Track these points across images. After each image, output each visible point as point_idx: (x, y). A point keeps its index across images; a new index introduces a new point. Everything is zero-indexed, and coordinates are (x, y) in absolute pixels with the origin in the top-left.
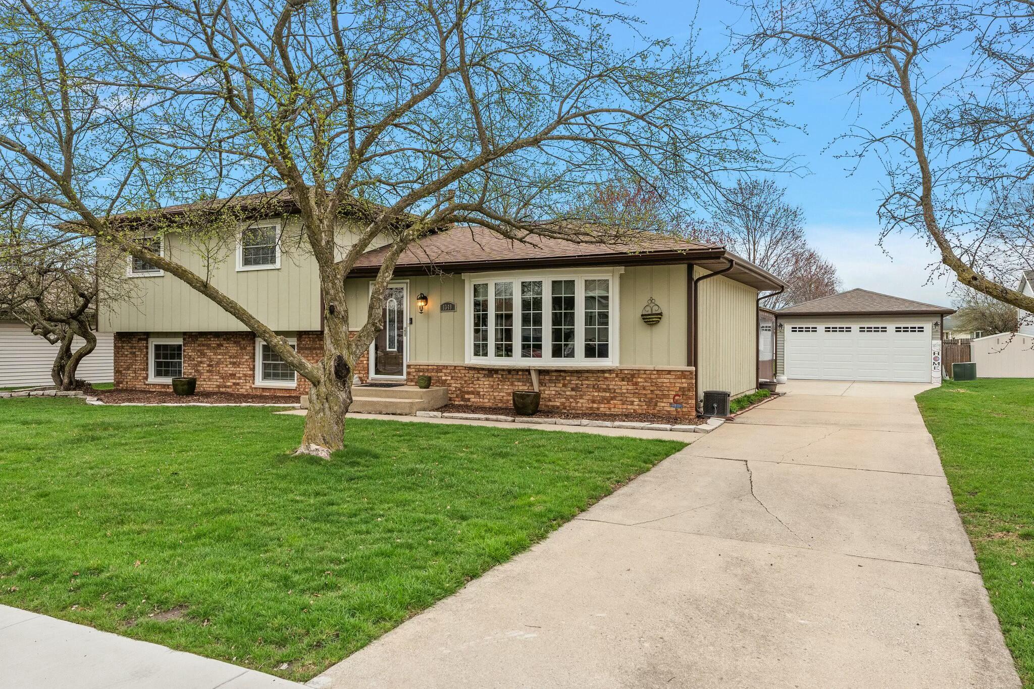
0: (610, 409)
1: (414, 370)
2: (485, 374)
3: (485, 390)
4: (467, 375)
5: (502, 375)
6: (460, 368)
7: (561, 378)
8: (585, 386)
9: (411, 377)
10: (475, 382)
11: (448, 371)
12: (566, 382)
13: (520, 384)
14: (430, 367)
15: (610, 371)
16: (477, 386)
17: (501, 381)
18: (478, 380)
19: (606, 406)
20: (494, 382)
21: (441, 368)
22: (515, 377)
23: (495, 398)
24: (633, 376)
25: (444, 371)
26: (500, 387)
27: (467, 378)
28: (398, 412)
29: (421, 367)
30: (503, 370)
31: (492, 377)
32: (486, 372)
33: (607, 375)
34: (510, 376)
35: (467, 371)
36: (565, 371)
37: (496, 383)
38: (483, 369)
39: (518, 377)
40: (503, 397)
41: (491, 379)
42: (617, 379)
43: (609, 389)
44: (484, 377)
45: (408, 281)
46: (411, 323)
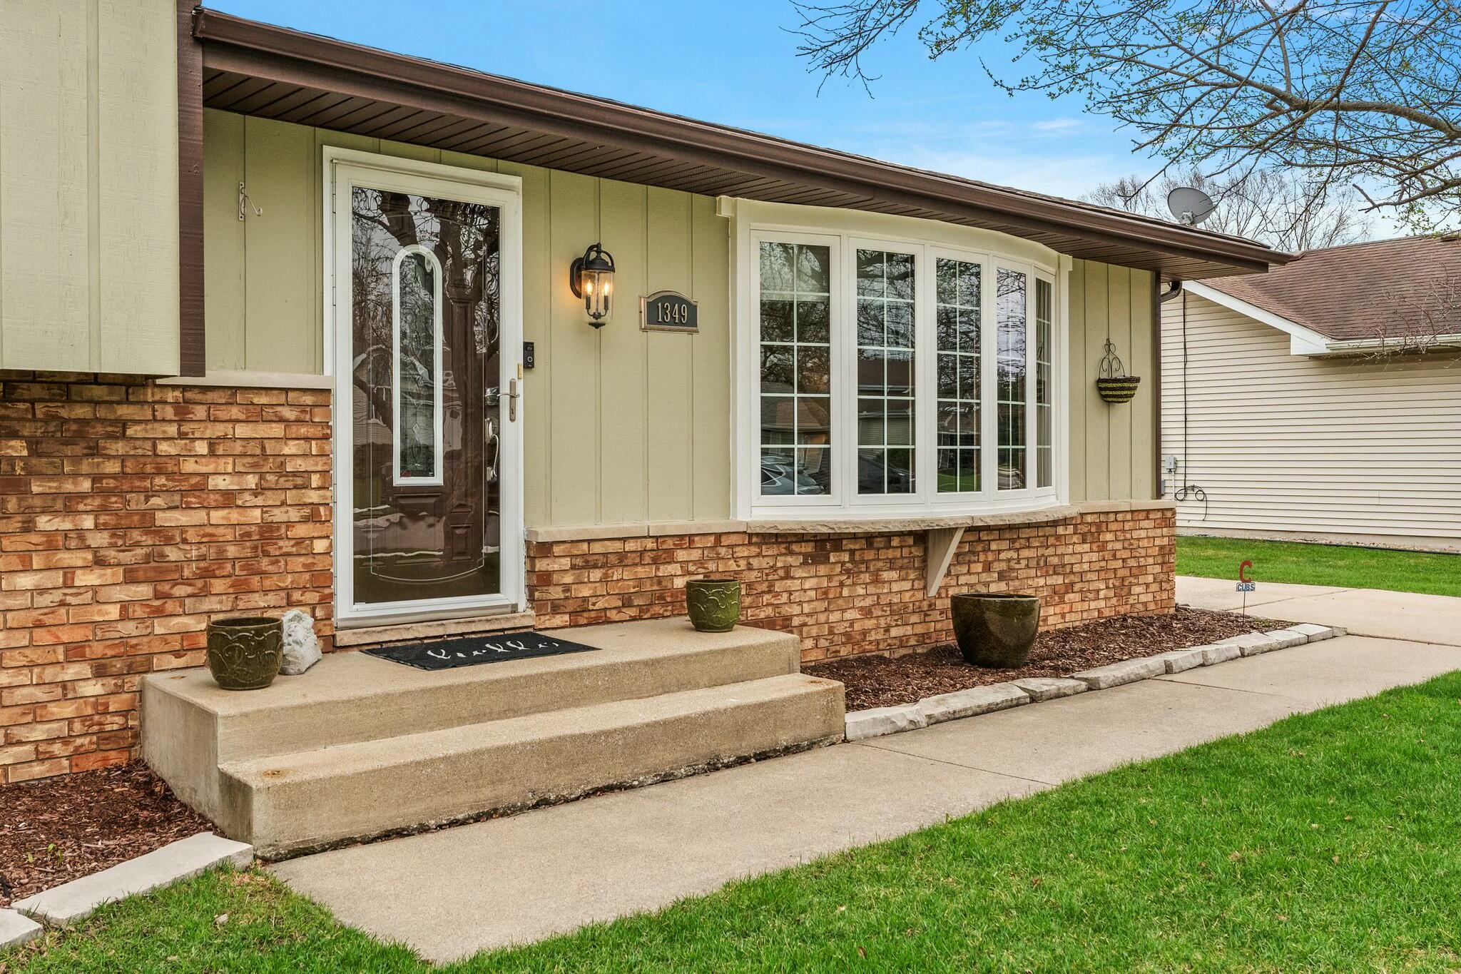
0: (1063, 616)
1: (566, 563)
2: (806, 555)
3: (807, 609)
4: (755, 563)
5: (852, 552)
6: (733, 540)
7: (979, 548)
8: (1024, 563)
9: (556, 593)
10: (778, 587)
11: (695, 555)
12: (990, 557)
13: (894, 575)
14: (630, 546)
15: (1065, 521)
16: (785, 597)
17: (848, 572)
18: (787, 576)
19: (1058, 609)
20: (830, 577)
21: (669, 544)
22: (884, 554)
23: (831, 632)
24: (1100, 527)
25: (681, 555)
26: (846, 592)
27: (753, 576)
28: (784, 739)
29: (597, 548)
30: (854, 537)
31: (826, 560)
32: (808, 548)
33: (1061, 530)
34: (870, 555)
35: (755, 550)
36: (988, 528)
37: (835, 583)
38: (801, 538)
39: (890, 554)
40: (852, 623)
41: (822, 570)
42: (1075, 539)
43: (1064, 566)
44: (805, 563)
45: (517, 181)
46: (528, 365)
